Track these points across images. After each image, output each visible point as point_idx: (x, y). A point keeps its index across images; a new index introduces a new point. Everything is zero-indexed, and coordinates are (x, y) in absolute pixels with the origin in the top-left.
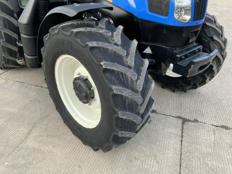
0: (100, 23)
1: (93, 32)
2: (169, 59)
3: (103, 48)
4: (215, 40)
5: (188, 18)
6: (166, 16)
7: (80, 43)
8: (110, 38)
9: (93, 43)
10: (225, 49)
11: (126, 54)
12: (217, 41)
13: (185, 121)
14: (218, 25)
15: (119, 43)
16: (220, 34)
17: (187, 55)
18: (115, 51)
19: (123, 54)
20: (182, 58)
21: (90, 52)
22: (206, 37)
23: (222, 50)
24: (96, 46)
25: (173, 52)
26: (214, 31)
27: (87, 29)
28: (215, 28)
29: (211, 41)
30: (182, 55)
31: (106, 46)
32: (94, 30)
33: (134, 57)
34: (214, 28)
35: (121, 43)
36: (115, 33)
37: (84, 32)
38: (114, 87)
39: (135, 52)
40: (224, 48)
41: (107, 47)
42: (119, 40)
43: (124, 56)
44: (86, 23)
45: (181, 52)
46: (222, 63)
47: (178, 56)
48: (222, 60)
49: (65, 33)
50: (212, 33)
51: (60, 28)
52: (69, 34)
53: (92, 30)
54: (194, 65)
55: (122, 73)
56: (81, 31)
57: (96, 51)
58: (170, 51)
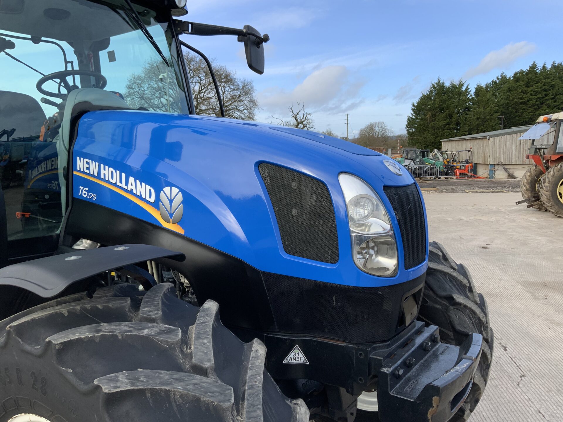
0: (146, 302)
1: (120, 337)
2: (360, 379)
3: (152, 390)
4: (460, 304)
5: (389, 263)
6: (334, 261)
7: (73, 380)
8: (178, 350)
9: (117, 381)
10: (487, 323)
11: (233, 401)
12: (465, 306)
14: (453, 265)
15: (209, 363)
16: (467, 286)
17: (408, 362)
18: (194, 396)
19: (224, 401)
20: (399, 375)
21: (108, 413)
22: (435, 297)
23: (481, 327)
24: (129, 387)
25: (370, 358)
26: (450, 281)
27: (98, 331)
28: (449, 272)
29: (451, 308)
30: (396, 365)
31: (162, 384)
32: (125, 328)
33: (260, 407)
34: (448, 274)
35: (213, 362)
36: (193, 330)
37: (90, 340)
39: (261, 385)
40: (483, 319)
41: (167, 388)
42: (206, 354)
43: (227, 409)
44: (99, 306)
45: (391, 357)
46: (490, 361)
47: (387, 370)
48: (489, 352)
49: (28, 347)
50: (447, 286)
51: (12, 330)
52: (37, 349)
53: (117, 332)
54: (440, 397)
56: (79, 340)
57: (127, 406)
58: (361, 354)
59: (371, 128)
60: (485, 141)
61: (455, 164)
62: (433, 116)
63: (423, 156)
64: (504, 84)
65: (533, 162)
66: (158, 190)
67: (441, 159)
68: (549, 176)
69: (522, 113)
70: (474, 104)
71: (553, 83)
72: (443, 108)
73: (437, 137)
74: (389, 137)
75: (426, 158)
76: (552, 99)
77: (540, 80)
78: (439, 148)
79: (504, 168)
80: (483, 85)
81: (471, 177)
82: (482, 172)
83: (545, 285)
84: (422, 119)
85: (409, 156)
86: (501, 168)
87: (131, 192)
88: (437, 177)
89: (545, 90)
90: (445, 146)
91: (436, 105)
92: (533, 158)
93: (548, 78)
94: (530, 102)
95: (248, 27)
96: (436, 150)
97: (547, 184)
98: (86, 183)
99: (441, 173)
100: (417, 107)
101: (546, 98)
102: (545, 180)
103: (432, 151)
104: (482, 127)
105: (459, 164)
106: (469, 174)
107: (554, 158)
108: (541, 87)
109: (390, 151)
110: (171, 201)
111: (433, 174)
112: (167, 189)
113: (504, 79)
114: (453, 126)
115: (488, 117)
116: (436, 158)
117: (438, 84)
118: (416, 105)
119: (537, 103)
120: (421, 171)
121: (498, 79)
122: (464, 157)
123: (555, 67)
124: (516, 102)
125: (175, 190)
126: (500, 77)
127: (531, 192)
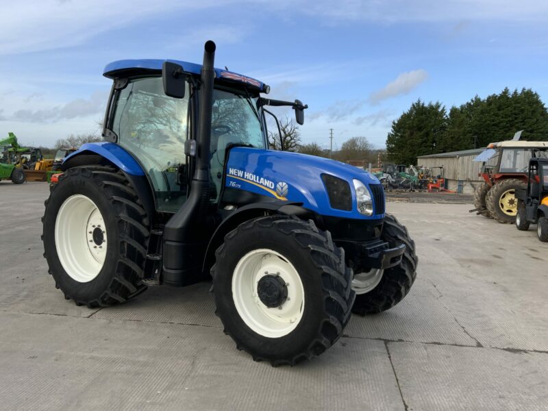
5: (370, 211)
6: (350, 210)
8: (309, 228)
9: (297, 231)
13: (386, 342)
15: (318, 232)
18: (316, 237)
20: (372, 251)
29: (396, 241)
38: (323, 267)
41: (309, 234)
42: (316, 229)
43: (324, 242)
54: (386, 255)
55: (327, 255)
59: (353, 142)
60: (455, 160)
61: (428, 179)
62: (412, 134)
63: (400, 171)
64: (478, 106)
65: (483, 180)
66: (276, 183)
67: (416, 174)
68: (494, 190)
69: (493, 134)
70: (449, 124)
71: (523, 108)
72: (421, 127)
73: (414, 154)
74: (370, 151)
75: (402, 173)
76: (523, 122)
77: (511, 104)
78: (415, 164)
79: (471, 184)
80: (458, 106)
81: (442, 191)
82: (453, 187)
83: (472, 261)
84: (401, 136)
85: (388, 170)
86: (468, 184)
87: (262, 184)
88: (411, 190)
89: (516, 114)
90: (421, 162)
91: (415, 125)
92: (483, 176)
93: (519, 103)
94: (501, 124)
95: (297, 101)
96: (411, 166)
97: (491, 197)
98: (234, 180)
99: (416, 187)
100: (397, 125)
101: (516, 121)
102: (490, 193)
103: (408, 166)
104: (456, 146)
105: (432, 179)
106: (441, 188)
107: (497, 177)
108: (511, 111)
109: (370, 165)
110: (282, 188)
111: (408, 187)
112: (280, 183)
113: (478, 102)
114: (429, 144)
115: (462, 137)
116: (411, 173)
117: (418, 104)
118: (396, 122)
119: (508, 125)
120: (398, 185)
121: (472, 101)
122: (437, 172)
123: (524, 93)
124: (489, 124)
125: (284, 184)
126: (474, 99)
127: (482, 203)
